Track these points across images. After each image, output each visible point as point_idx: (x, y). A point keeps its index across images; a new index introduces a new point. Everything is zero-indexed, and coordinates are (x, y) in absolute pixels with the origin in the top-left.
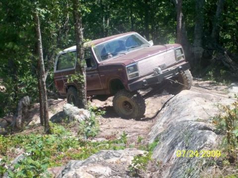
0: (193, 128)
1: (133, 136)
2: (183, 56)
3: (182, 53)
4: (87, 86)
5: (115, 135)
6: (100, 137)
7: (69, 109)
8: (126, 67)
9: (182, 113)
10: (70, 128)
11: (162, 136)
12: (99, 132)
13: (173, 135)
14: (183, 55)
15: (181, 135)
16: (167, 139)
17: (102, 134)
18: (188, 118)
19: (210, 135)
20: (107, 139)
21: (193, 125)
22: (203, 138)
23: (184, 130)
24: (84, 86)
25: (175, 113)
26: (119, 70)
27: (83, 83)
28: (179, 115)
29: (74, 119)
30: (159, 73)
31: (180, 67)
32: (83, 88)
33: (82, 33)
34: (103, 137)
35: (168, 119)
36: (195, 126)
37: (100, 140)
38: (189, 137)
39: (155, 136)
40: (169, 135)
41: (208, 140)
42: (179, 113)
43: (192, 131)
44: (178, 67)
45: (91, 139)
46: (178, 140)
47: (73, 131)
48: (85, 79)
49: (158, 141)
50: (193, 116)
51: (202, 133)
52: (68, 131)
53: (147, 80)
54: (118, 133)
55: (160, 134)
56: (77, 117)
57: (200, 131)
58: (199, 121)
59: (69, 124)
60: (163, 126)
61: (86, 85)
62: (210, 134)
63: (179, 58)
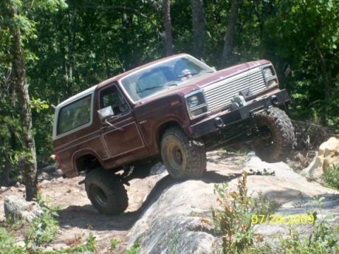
0: (182, 228)
1: (105, 239)
2: (275, 80)
3: (273, 74)
4: (38, 169)
5: (80, 238)
6: (58, 243)
7: (13, 203)
8: (186, 96)
9: (174, 202)
10: (15, 230)
11: (144, 239)
12: (57, 235)
13: (157, 239)
14: (275, 77)
15: (166, 238)
16: (149, 244)
17: (61, 238)
18: (180, 211)
19: (204, 240)
20: (68, 244)
21: (183, 222)
22: (192, 245)
23: (170, 231)
24: (34, 168)
25: (164, 203)
26: (173, 104)
27: (32, 164)
28: (170, 205)
29: (20, 217)
30: (241, 105)
31: (274, 96)
32: (33, 171)
33: (27, 91)
34: (63, 242)
35: (154, 212)
36: (185, 224)
37: (58, 246)
38: (176, 242)
39: (135, 238)
40: (151, 237)
41: (199, 248)
42: (169, 202)
43: (180, 233)
44: (270, 96)
45: (46, 247)
46: (161, 246)
47: (19, 236)
48: (35, 157)
49: (138, 246)
50: (189, 206)
51: (193, 235)
52: (12, 235)
53: (221, 117)
54: (84, 234)
55: (142, 236)
56: (25, 214)
57: (190, 233)
58: (194, 216)
59: (14, 225)
60: (147, 222)
61: (36, 167)
62: (203, 237)
63: (270, 82)
